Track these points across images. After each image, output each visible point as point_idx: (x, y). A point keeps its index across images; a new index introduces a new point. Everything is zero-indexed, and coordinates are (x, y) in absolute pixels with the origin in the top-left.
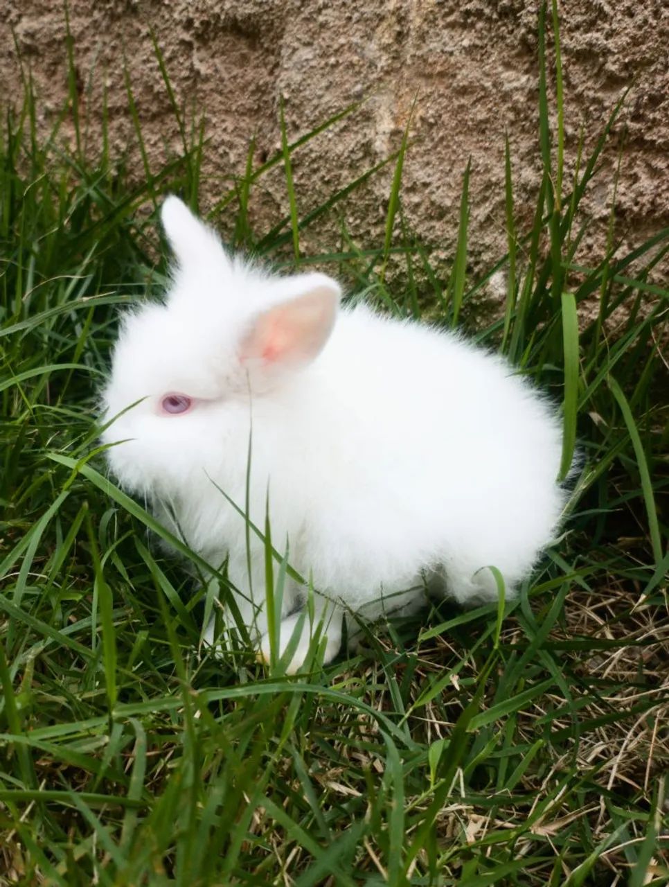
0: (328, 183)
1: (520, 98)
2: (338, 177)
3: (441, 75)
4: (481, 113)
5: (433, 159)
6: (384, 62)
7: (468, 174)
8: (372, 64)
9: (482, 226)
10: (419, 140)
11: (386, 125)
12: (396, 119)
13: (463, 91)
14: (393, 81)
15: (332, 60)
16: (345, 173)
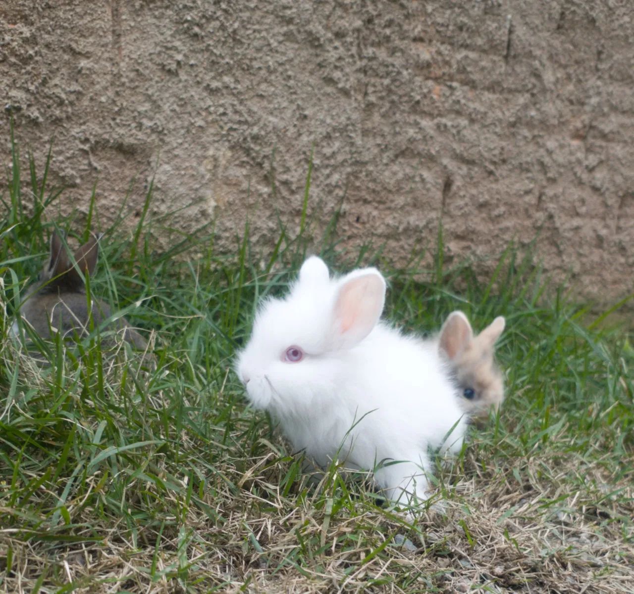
0: (184, 228)
1: (265, 196)
2: (189, 226)
3: (235, 185)
4: (251, 201)
5: (232, 218)
6: (208, 176)
7: (247, 224)
8: (203, 177)
9: (255, 245)
10: (226, 210)
11: (213, 203)
12: (216, 201)
13: (243, 192)
14: (212, 185)
15: (183, 172)
16: (193, 223)
